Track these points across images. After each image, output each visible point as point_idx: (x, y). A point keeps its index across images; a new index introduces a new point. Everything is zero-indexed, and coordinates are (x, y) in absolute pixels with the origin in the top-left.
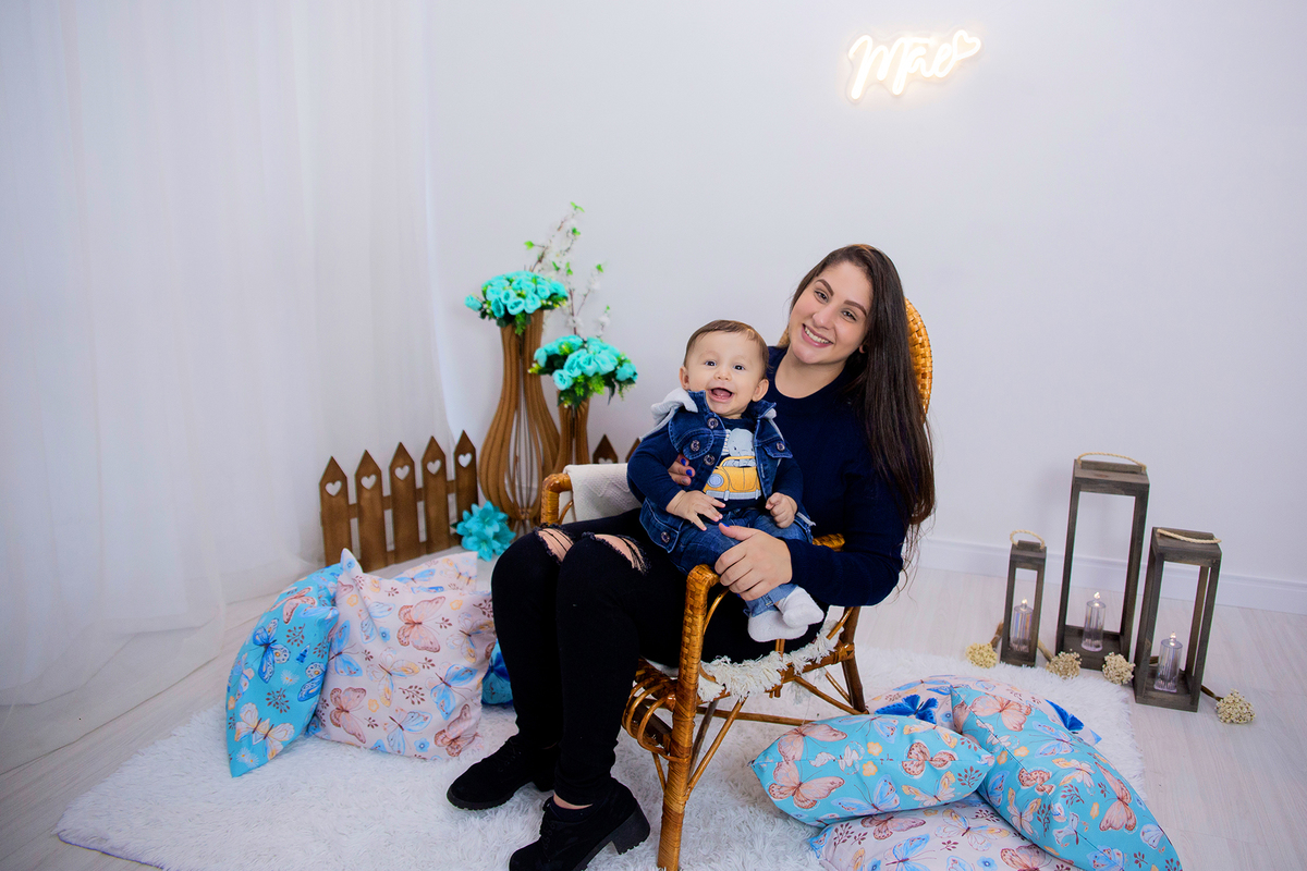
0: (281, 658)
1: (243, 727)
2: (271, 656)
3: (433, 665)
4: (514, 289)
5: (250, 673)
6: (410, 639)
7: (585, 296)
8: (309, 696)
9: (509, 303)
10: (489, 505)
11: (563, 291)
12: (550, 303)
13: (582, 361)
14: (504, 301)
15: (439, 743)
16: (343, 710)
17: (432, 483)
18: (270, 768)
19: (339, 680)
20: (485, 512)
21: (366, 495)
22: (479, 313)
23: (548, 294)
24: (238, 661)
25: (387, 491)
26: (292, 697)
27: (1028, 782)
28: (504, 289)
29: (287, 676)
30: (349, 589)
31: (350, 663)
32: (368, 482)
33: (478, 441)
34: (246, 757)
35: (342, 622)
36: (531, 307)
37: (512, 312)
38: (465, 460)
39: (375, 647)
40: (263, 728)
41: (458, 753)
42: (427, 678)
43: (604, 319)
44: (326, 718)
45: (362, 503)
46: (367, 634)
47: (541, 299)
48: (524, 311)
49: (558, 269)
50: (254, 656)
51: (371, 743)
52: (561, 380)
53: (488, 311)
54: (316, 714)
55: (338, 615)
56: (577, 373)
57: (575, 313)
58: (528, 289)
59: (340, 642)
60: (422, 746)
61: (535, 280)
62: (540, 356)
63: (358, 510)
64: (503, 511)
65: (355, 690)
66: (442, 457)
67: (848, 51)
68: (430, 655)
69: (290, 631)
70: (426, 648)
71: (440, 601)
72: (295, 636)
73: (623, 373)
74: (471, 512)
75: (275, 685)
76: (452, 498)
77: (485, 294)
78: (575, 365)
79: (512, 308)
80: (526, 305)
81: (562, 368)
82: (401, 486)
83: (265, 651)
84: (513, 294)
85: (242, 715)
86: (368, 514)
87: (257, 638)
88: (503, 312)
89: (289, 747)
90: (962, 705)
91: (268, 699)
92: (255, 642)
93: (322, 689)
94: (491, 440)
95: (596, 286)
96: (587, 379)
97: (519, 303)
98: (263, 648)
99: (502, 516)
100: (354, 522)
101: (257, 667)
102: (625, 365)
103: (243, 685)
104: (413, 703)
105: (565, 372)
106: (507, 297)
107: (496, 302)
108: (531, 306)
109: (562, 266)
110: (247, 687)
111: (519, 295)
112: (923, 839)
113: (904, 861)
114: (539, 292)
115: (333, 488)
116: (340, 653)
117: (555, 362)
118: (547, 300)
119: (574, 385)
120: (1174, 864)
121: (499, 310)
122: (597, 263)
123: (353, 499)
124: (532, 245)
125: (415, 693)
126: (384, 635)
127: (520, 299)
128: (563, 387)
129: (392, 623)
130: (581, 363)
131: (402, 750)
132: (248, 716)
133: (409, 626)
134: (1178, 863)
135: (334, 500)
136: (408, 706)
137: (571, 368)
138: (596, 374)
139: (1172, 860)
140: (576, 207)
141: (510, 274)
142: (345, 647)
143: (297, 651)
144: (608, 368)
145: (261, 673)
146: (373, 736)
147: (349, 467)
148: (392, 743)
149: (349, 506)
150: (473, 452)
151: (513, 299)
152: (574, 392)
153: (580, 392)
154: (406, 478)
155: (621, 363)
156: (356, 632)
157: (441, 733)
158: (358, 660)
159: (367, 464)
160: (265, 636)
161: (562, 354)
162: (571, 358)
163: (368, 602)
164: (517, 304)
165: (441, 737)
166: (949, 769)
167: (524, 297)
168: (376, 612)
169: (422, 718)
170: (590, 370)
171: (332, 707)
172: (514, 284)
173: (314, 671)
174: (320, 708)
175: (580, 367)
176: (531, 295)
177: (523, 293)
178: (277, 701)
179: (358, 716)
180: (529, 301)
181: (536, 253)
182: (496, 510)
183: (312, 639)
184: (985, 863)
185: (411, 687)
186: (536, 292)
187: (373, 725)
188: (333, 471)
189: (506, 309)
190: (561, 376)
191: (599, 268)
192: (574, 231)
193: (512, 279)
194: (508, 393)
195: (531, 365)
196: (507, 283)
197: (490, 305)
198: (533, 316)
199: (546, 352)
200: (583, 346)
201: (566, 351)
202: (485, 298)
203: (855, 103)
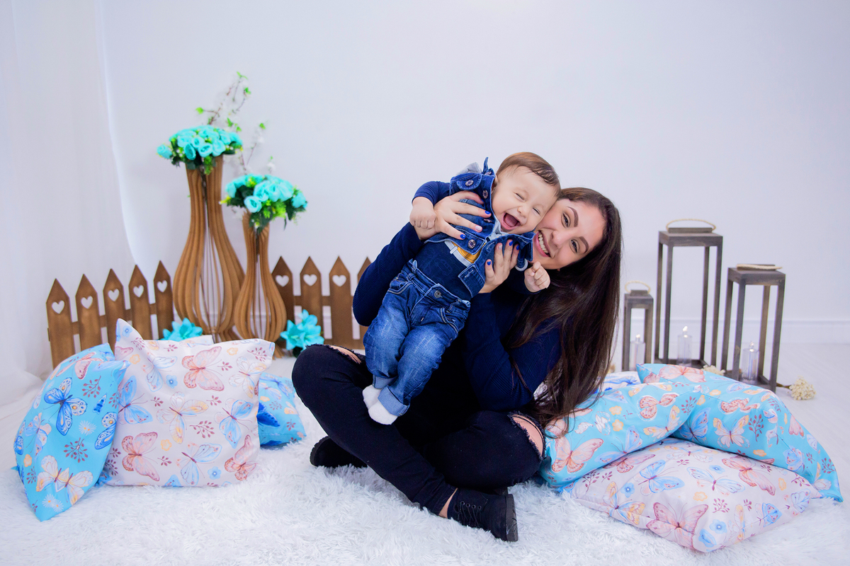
0: (78, 410)
1: (45, 477)
2: (68, 410)
3: (219, 402)
4: (202, 137)
5: (47, 429)
6: (197, 382)
7: (253, 148)
8: (105, 444)
9: (200, 147)
10: (186, 322)
11: (240, 140)
12: (232, 148)
13: (268, 188)
14: (195, 146)
15: (230, 469)
16: (136, 455)
17: (138, 305)
18: (76, 511)
19: (131, 429)
20: (184, 329)
21: (86, 314)
22: (170, 161)
23: (228, 142)
24: (27, 423)
25: (102, 312)
26: (89, 445)
27: (732, 409)
28: (193, 137)
29: (85, 426)
30: (129, 351)
31: (140, 412)
32: (87, 302)
33: (172, 270)
34: (51, 502)
35: (127, 376)
36: (217, 153)
37: (204, 154)
38: (162, 286)
39: (164, 394)
40: (64, 477)
41: (245, 477)
42: (215, 413)
43: (270, 165)
44: (119, 466)
45: (83, 321)
46: (154, 384)
47: (225, 144)
48: (211, 155)
49: (230, 125)
50: (49, 415)
51: (164, 481)
52: (253, 204)
53: (181, 156)
54: (107, 462)
55: (124, 371)
56: (265, 198)
57: (245, 163)
58: (213, 136)
59: (127, 395)
60: (215, 474)
61: (218, 130)
62: (227, 189)
63: (79, 327)
65: (147, 435)
66: (144, 283)
68: (216, 394)
69: (85, 385)
70: (212, 388)
71: (217, 349)
72: (91, 388)
73: (296, 204)
74: (171, 329)
75: (73, 435)
76: (154, 318)
78: (263, 192)
79: (203, 151)
80: (214, 148)
81: (252, 194)
82: (113, 306)
83: (61, 407)
84: (202, 141)
85: (43, 466)
86: (87, 330)
87: (50, 397)
88: (194, 155)
89: (87, 494)
90: (651, 375)
91: (66, 451)
92: (47, 401)
93: (112, 440)
94: (184, 268)
95: (261, 140)
96: (273, 204)
97: (208, 147)
98: (58, 405)
100: (77, 337)
101: (54, 422)
102: (299, 193)
103: (41, 439)
104: (204, 437)
105: (255, 198)
106: (197, 143)
107: (188, 148)
108: (216, 150)
110: (45, 442)
111: (206, 141)
113: (653, 478)
114: (222, 139)
115: (58, 307)
116: (128, 406)
117: (242, 194)
118: (230, 145)
119: (262, 209)
120: (828, 462)
121: (191, 153)
122: (260, 122)
123: (75, 318)
124: (202, 110)
125: (205, 428)
126: (171, 382)
127: (208, 144)
128: (253, 210)
129: (176, 370)
130: (268, 191)
131: (195, 481)
132: (48, 468)
133: (193, 372)
134: (830, 460)
135: (59, 317)
136: (199, 440)
137: (259, 194)
138: (279, 200)
139: (825, 459)
140: (241, 77)
141: (194, 127)
142: (133, 399)
143: (94, 402)
144: (288, 195)
145: (59, 428)
146: (165, 473)
147: (71, 289)
148: (185, 476)
149: (72, 324)
150: (168, 280)
151: (202, 144)
152: (263, 215)
153: (267, 214)
154: (117, 300)
155: (296, 192)
156: (143, 383)
157: (229, 461)
158: (148, 407)
159: (85, 287)
160: (59, 394)
161: (248, 186)
162: (257, 188)
163: (152, 357)
164: (206, 148)
165: (230, 464)
166: (675, 404)
167: (211, 143)
168: (160, 364)
169: (212, 450)
170: (275, 196)
171: (124, 454)
172: (201, 133)
173: (108, 422)
174: (111, 458)
175: (267, 193)
176: (217, 140)
177: (210, 140)
178: (75, 452)
179: (150, 460)
180: (214, 146)
181: (207, 117)
182: (193, 326)
183: (107, 391)
185: (201, 423)
186: (220, 139)
187: (166, 462)
188: (57, 292)
189: (197, 153)
190: (252, 201)
191: (262, 126)
192: (246, 91)
193: (198, 130)
194: (197, 228)
195: (219, 199)
196: (195, 134)
197: (182, 150)
198: (217, 160)
199: (235, 185)
200: (266, 179)
201: (252, 183)
202: (175, 146)
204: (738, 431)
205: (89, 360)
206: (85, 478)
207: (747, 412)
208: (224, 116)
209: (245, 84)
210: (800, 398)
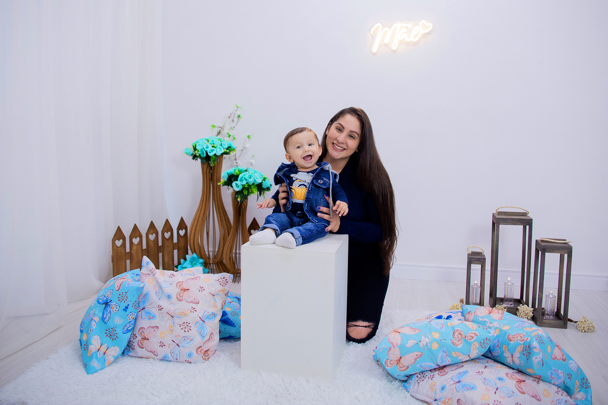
0: (114, 310)
1: (93, 347)
2: (109, 309)
3: (196, 311)
4: (210, 144)
5: (97, 319)
6: (183, 298)
7: (242, 150)
8: (128, 331)
9: (208, 150)
10: (195, 255)
11: (233, 146)
12: (228, 151)
13: (247, 177)
14: (206, 149)
15: (199, 353)
16: (146, 339)
17: (166, 243)
18: (108, 370)
19: (144, 323)
20: (193, 259)
21: (135, 248)
22: (192, 157)
23: (227, 147)
24: (87, 314)
25: (144, 247)
26: (119, 331)
27: (514, 339)
28: (205, 144)
29: (118, 320)
30: (147, 276)
31: (150, 313)
32: (136, 241)
33: (188, 223)
34: (95, 364)
35: (145, 291)
36: (219, 154)
37: (210, 154)
38: (182, 233)
39: (164, 303)
40: (103, 349)
41: (208, 359)
42: (192, 318)
43: (252, 161)
44: (135, 345)
45: (132, 252)
46: (159, 297)
47: (224, 148)
48: (215, 155)
49: (230, 136)
50: (99, 311)
51: (160, 356)
52: (237, 186)
53: (197, 155)
54: (129, 342)
55: (143, 287)
56: (244, 183)
57: (237, 159)
58: (217, 144)
59: (144, 302)
60: (190, 355)
61: (220, 140)
62: (224, 176)
63: (130, 255)
64: (202, 258)
65: (153, 327)
66: (171, 230)
67: (370, 31)
68: (194, 306)
69: (120, 295)
70: (192, 302)
71: (198, 278)
72: (122, 297)
73: (264, 186)
74: (185, 259)
75: (110, 324)
76: (176, 252)
78: (243, 179)
79: (210, 152)
80: (217, 151)
81: (237, 180)
82: (151, 243)
83: (106, 307)
84: (210, 146)
85: (92, 341)
86: (135, 257)
87: (100, 300)
88: (205, 155)
89: (116, 359)
90: (469, 313)
91: (106, 333)
92: (99, 302)
93: (133, 328)
94: (196, 222)
95: (247, 145)
96: (249, 186)
97: (214, 150)
98: (104, 305)
99: (202, 261)
100: (128, 262)
101: (101, 315)
102: (266, 180)
103: (93, 325)
104: (185, 331)
105: (238, 182)
106: (207, 147)
107: (202, 150)
108: (219, 152)
109: (232, 135)
110: (95, 327)
111: (213, 147)
112: (466, 372)
113: (458, 382)
114: (223, 145)
115: (119, 243)
116: (144, 309)
117: (232, 178)
118: (227, 149)
119: (242, 189)
120: (585, 381)
121: (203, 154)
122: (248, 135)
123: (128, 250)
124: (214, 126)
125: (186, 326)
126: (169, 297)
127: (214, 148)
128: (237, 189)
129: (173, 290)
130: (247, 178)
131: (178, 358)
132: (95, 342)
133: (182, 291)
134: (587, 379)
135: (119, 249)
136: (182, 333)
137: (241, 180)
138: (253, 184)
139: (583, 379)
140: (238, 107)
141: (207, 138)
142: (147, 305)
143: (124, 305)
144: (259, 181)
145: (103, 319)
146: (162, 352)
147: (127, 232)
148: (173, 354)
149: (126, 253)
150: (186, 229)
151: (210, 148)
152: (243, 192)
153: (245, 192)
154: (154, 240)
155: (264, 179)
156: (153, 296)
157: (199, 348)
158: (155, 311)
159: (136, 231)
160: (105, 299)
161: (236, 174)
162: (240, 176)
163: (159, 281)
164: (212, 151)
165: (200, 350)
166: (475, 341)
167: (216, 148)
168: (164, 285)
169: (189, 340)
170: (251, 181)
171: (139, 338)
172: (210, 141)
173: (131, 317)
174: (132, 339)
175: (246, 180)
176: (219, 146)
177: (215, 146)
178: (111, 334)
179: (153, 343)
180: (218, 149)
181: (216, 130)
182: (198, 258)
183: (132, 299)
184: (499, 379)
185: (184, 323)
186: (221, 145)
187: (162, 345)
188: (119, 234)
189: (207, 153)
190: (236, 184)
191: (249, 137)
192: (239, 116)
193: (209, 139)
194: (205, 198)
195: (219, 181)
196: (207, 141)
197: (198, 151)
198: (219, 158)
199: (228, 173)
200: (246, 171)
201: (238, 173)
202: (195, 149)
203: (374, 54)
204: (517, 355)
205: (123, 280)
206: (115, 351)
207: (522, 342)
208: (225, 131)
209: (239, 113)
210: (583, 331)
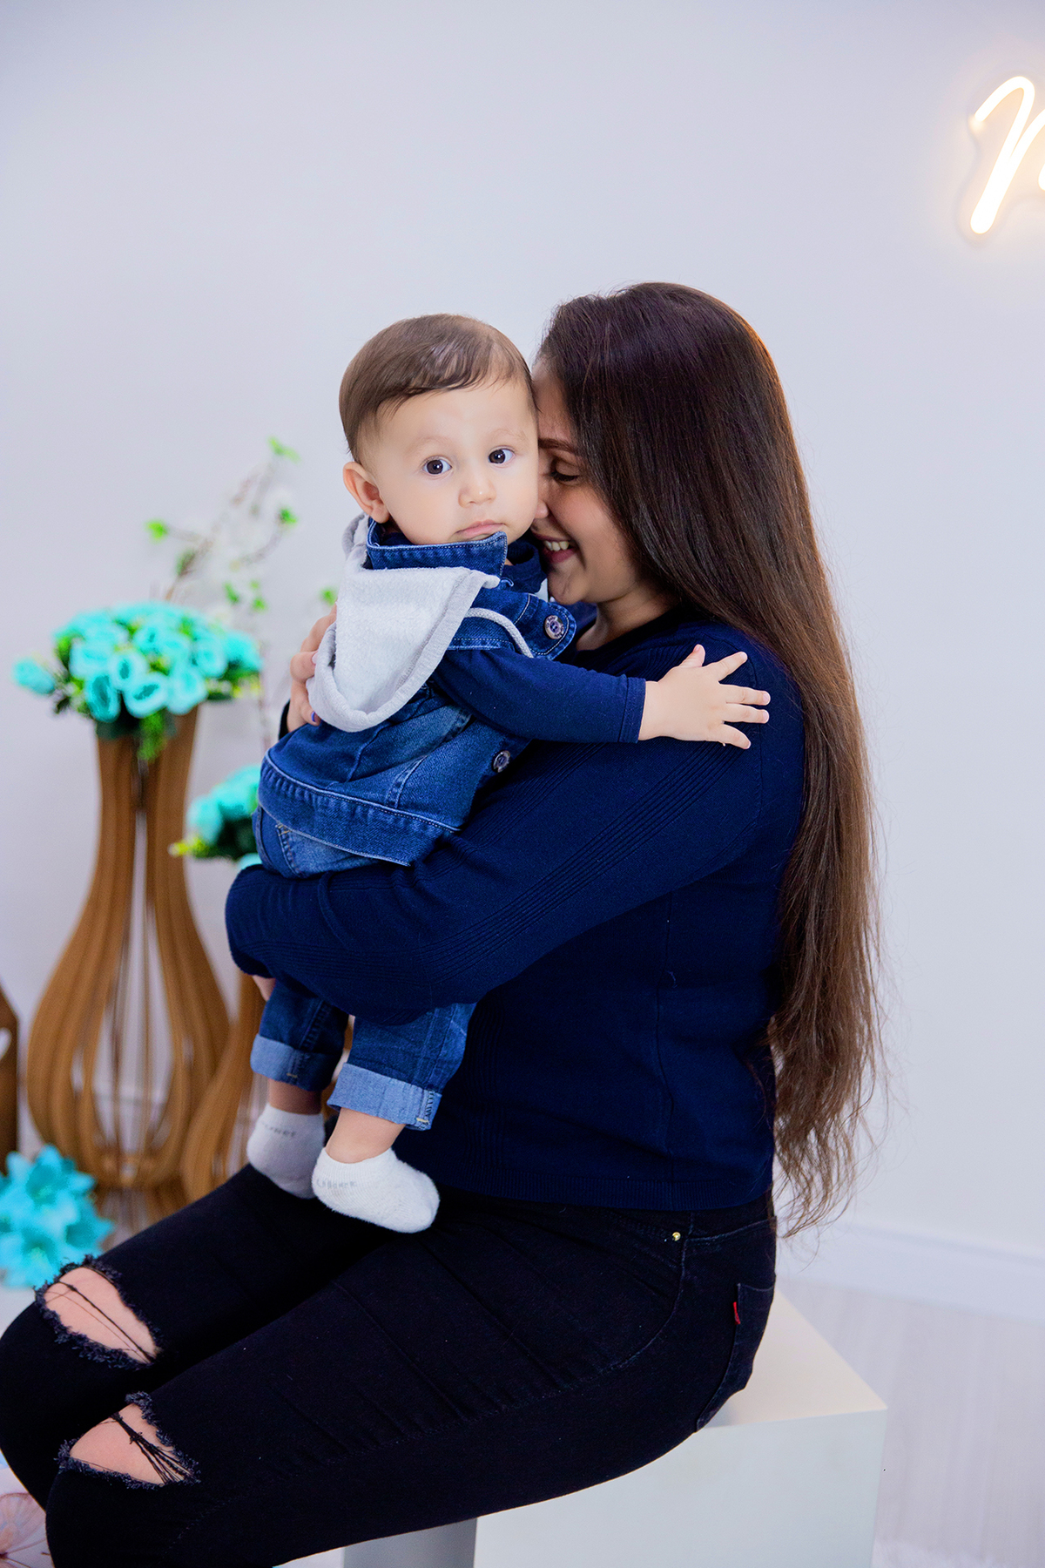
4: (144, 652)
9: (132, 687)
10: (51, 1158)
11: (250, 658)
12: (224, 687)
14: (117, 682)
22: (49, 704)
23: (218, 666)
28: (116, 648)
33: (25, 999)
36: (181, 702)
37: (138, 708)
47: (207, 677)
48: (164, 708)
49: (235, 600)
53: (76, 702)
58: (174, 650)
61: (186, 627)
62: (202, 816)
64: (82, 1168)
67: (972, 110)
77: (66, 661)
79: (139, 698)
80: (171, 692)
84: (139, 666)
88: (113, 709)
97: (155, 686)
99: (82, 1182)
106: (125, 672)
107: (97, 683)
108: (181, 693)
109: (248, 595)
111: (155, 667)
114: (200, 661)
117: (240, 834)
121: (104, 698)
124: (161, 529)
127: (155, 678)
140: (279, 451)
141: (122, 609)
150: (13, 1022)
151: (140, 676)
164: (148, 691)
167: (164, 672)
172: (141, 638)
176: (181, 668)
177: (164, 662)
180: (176, 681)
181: (172, 552)
182: (67, 1167)
186: (192, 659)
189: (121, 698)
191: (328, 598)
192: (284, 517)
193: (133, 623)
195: (178, 835)
196: (121, 635)
197: (81, 685)
198: (182, 726)
202: (65, 670)
203: (978, 242)
208: (216, 570)
209: (280, 497)
